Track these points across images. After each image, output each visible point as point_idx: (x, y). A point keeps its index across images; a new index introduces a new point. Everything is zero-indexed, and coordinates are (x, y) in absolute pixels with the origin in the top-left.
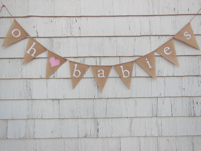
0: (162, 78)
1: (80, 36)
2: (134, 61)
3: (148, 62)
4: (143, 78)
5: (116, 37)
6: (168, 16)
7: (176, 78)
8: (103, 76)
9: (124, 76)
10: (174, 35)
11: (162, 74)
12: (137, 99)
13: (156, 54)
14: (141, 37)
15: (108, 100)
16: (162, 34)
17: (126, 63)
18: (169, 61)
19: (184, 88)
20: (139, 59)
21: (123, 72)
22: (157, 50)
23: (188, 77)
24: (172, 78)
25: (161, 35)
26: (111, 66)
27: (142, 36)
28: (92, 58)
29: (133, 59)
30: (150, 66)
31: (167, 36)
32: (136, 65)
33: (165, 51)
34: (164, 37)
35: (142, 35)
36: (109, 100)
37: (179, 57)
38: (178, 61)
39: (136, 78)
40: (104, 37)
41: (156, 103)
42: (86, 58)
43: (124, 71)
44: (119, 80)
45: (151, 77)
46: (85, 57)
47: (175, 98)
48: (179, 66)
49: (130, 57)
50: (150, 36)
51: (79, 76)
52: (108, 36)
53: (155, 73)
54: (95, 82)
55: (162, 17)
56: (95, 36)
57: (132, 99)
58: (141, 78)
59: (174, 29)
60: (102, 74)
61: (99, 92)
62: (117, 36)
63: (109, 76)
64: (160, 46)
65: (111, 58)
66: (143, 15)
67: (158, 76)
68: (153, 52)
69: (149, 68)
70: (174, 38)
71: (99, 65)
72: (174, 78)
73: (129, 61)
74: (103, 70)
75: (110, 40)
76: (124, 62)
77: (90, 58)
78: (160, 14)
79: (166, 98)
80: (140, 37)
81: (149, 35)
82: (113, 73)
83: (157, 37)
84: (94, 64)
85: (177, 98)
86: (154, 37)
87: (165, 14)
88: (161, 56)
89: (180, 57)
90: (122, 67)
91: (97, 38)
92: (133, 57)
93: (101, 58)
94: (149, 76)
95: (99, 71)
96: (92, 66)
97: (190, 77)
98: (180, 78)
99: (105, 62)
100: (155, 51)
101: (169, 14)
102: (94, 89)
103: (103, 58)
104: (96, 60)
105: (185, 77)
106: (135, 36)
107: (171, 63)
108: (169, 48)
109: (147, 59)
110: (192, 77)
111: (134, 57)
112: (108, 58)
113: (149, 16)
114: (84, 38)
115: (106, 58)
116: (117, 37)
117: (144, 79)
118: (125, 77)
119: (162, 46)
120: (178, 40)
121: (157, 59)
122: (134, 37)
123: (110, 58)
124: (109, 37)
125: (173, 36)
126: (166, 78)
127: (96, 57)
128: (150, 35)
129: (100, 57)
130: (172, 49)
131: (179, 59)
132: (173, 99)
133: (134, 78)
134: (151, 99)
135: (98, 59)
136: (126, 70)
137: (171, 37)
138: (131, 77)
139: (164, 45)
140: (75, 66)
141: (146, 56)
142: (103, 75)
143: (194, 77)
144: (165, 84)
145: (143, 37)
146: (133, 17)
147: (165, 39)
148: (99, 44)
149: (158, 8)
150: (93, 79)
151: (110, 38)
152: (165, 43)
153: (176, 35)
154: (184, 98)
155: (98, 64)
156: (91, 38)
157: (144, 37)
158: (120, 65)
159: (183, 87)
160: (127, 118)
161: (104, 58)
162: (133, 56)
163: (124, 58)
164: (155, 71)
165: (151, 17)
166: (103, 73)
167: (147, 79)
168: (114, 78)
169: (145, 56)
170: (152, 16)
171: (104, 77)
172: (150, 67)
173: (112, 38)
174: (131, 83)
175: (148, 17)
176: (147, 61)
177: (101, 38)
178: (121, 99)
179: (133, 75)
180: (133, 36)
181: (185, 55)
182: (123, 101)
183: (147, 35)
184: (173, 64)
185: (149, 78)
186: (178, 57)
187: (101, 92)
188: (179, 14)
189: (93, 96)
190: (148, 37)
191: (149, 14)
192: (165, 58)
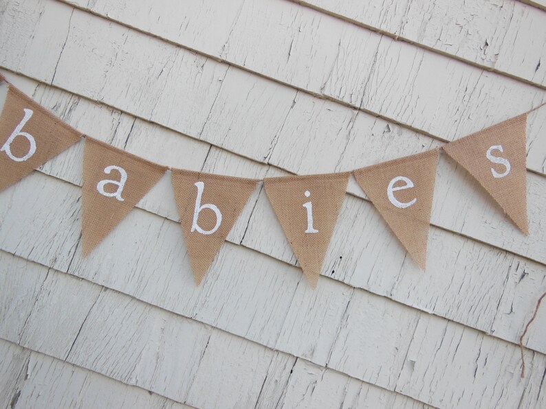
0: (342, 289)
1: (89, 8)
2: (260, 183)
3: (308, 206)
4: (267, 262)
5: (224, 68)
6: (453, 63)
7: (398, 310)
8: (118, 195)
9: (195, 226)
10: (447, 142)
11: (349, 273)
12: (214, 334)
13: (352, 187)
14: (320, 104)
15: (103, 294)
16: (403, 121)
17: (223, 178)
18: (392, 234)
19: (413, 363)
20: (280, 180)
21: (198, 209)
22: (360, 172)
23: (443, 324)
24: (381, 304)
25: (398, 120)
26: (163, 170)
27: (327, 98)
28: (105, 112)
29: (260, 174)
30: (310, 225)
31: (421, 137)
32: (262, 201)
33: (390, 190)
34: (407, 134)
35: (327, 93)
36: (107, 296)
37: (438, 232)
38: (429, 246)
39: (241, 251)
40: (182, 51)
41: (284, 379)
42: (82, 102)
43: (201, 205)
44: (172, 234)
45: (300, 268)
46: (80, 97)
47: (365, 387)
48: (423, 268)
49: (252, 160)
50: (355, 108)
51: (25, 158)
52: (197, 53)
53: (320, 262)
54: (79, 205)
55: (428, 55)
56: (146, 30)
57: (195, 325)
58: (261, 259)
59: (457, 117)
60: (117, 187)
61: (79, 250)
62: (230, 64)
63: (140, 205)
64: (382, 161)
65: (179, 138)
66: (359, 20)
67: (328, 274)
68: (346, 175)
69: (307, 231)
70: (444, 154)
71: (120, 146)
72: (391, 306)
73: (238, 175)
74: (127, 171)
75: (200, 68)
76: (219, 171)
77: (96, 110)
78: (424, 43)
79: (328, 374)
80: (316, 100)
81: (353, 104)
82: (159, 197)
83: (382, 125)
84: (103, 137)
85: (372, 389)
86: (371, 120)
87: (443, 50)
88: (369, 202)
89: (443, 234)
90: (200, 186)
91: (153, 41)
92: (260, 167)
93: (137, 123)
94: (293, 263)
95: (108, 170)
96: (90, 141)
97: (451, 327)
98: (413, 314)
99: (146, 146)
100: (353, 173)
101: (460, 55)
102: (67, 232)
103: (144, 126)
104: (115, 122)
105: (433, 321)
106: (298, 90)
107: (400, 244)
108: (410, 185)
109: (307, 194)
110: (459, 330)
111: (265, 168)
112: (165, 134)
113: (383, 34)
114: (106, 24)
115: (158, 131)
116: (231, 68)
117: (274, 266)
118: (200, 230)
119: (385, 165)
120: (457, 167)
121: (350, 209)
122: (294, 93)
123: (173, 136)
124: (198, 57)
125: (442, 145)
126: (358, 294)
127: (122, 112)
128: (358, 105)
129: (135, 117)
130: (422, 193)
131: (435, 241)
132: (353, 387)
133: (235, 249)
134: (269, 354)
135: (127, 122)
136: (213, 207)
137: (436, 145)
138: (221, 237)
139: (395, 162)
140: (24, 114)
141: (311, 181)
142: (120, 190)
143: (467, 333)
144: (345, 316)
145: (328, 105)
146: (318, 16)
147: (410, 146)
148: (149, 69)
149: (427, 16)
150: (78, 193)
151: (203, 60)
152: (403, 160)
153: (454, 143)
154: (399, 400)
155: (119, 144)
156: (132, 33)
157: (333, 106)
158: (199, 176)
159: (411, 357)
160: (150, 393)
161: (150, 127)
162: (260, 159)
163: (224, 154)
164: (324, 251)
165: (386, 42)
166: (121, 184)
167: (282, 270)
168: (159, 222)
169: (303, 179)
170: (392, 37)
171: (119, 198)
172: (310, 229)
173: (210, 65)
174: (216, 265)
175: (376, 38)
176: (306, 200)
177: (171, 50)
178: (153, 310)
179: (234, 235)
180: (292, 84)
181: (463, 233)
182: (157, 319)
183: (346, 100)
184: (406, 253)
185: (291, 270)
186: (432, 233)
187: (86, 253)
188: (498, 67)
189: (51, 257)
190: (348, 113)
191: (384, 28)
192: (381, 217)
